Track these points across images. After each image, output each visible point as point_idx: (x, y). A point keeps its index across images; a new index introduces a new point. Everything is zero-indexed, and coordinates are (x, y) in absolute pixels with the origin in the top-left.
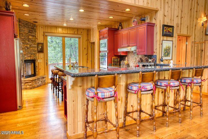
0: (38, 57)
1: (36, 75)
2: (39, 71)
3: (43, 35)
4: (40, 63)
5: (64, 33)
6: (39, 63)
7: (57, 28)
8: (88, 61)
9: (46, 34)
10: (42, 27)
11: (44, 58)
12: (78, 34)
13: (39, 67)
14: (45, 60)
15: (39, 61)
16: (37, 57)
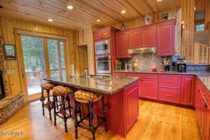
0: (8, 66)
1: (6, 95)
2: (10, 87)
3: (14, 33)
4: (11, 76)
5: (46, 33)
6: (9, 76)
7: (35, 24)
8: (76, 67)
9: (19, 32)
10: (10, 21)
11: (17, 68)
12: (63, 35)
13: (10, 81)
14: (20, 70)
15: (9, 72)
16: (5, 66)
